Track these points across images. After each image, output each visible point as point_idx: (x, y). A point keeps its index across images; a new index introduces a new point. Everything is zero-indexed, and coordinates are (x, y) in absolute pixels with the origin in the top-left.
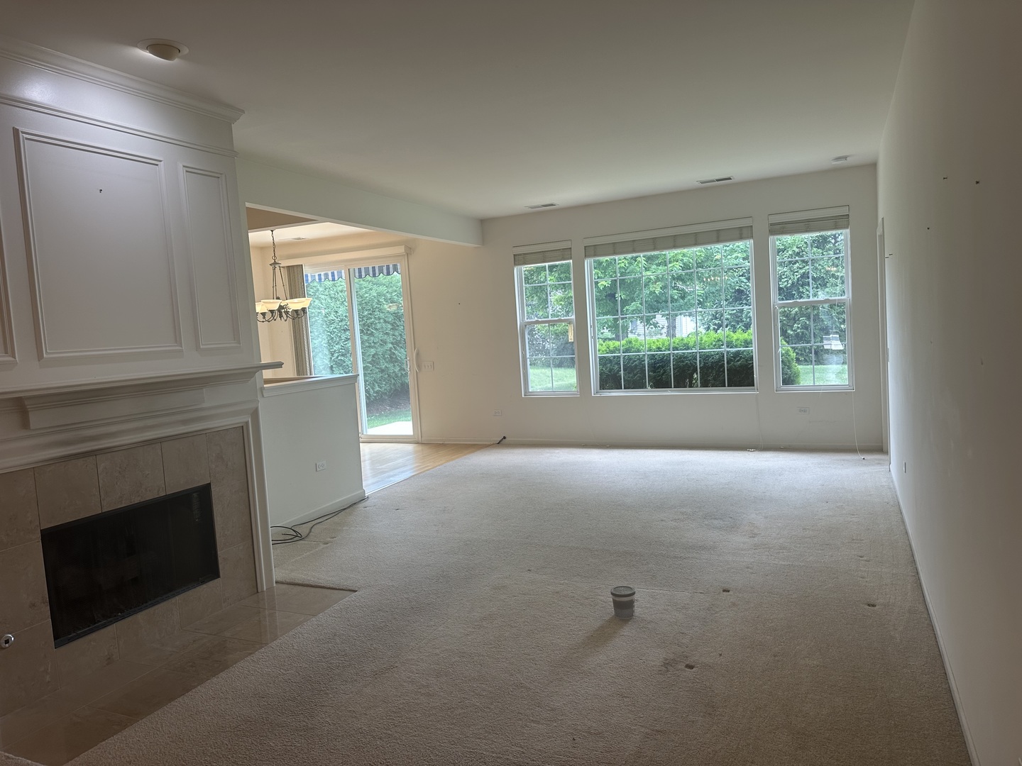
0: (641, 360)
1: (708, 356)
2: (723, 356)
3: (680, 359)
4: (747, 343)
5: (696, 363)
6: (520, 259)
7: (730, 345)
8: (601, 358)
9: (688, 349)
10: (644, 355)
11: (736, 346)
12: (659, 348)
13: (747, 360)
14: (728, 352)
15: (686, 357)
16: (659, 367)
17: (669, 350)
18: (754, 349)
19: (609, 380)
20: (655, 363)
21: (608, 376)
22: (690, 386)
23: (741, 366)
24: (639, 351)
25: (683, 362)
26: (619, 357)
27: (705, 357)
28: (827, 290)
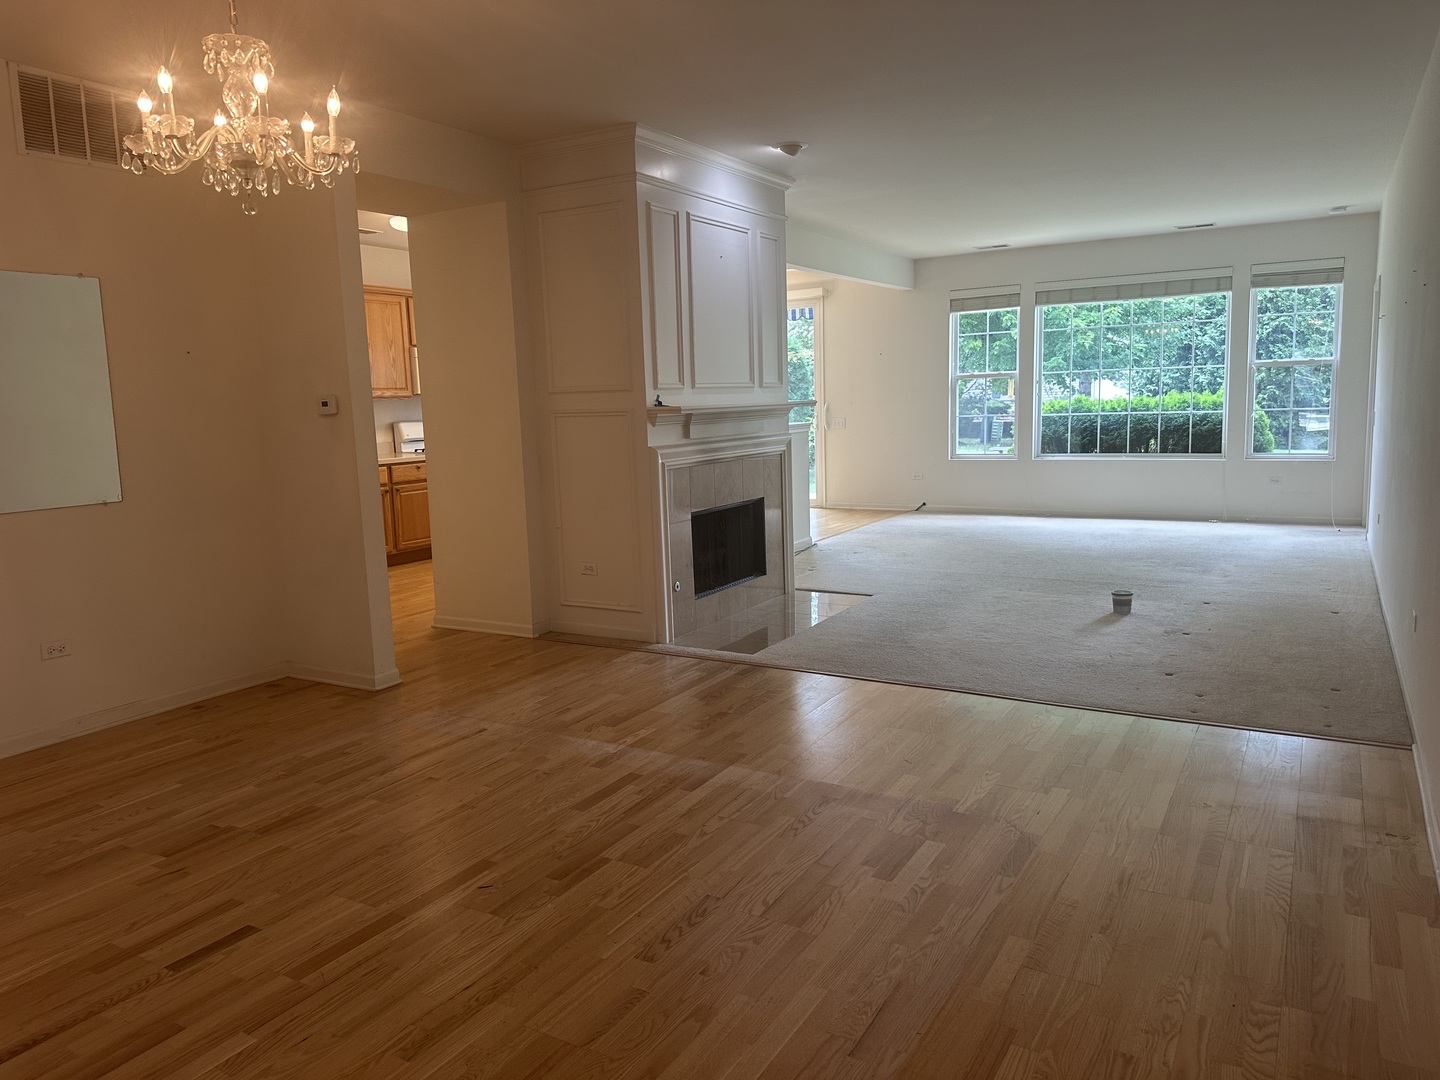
0: (1093, 422)
1: (1170, 419)
2: (1189, 419)
3: (1139, 421)
4: (1216, 406)
5: (1156, 426)
6: (956, 305)
7: (1196, 407)
8: (1045, 418)
9: (1148, 410)
10: (1097, 416)
11: (1203, 409)
12: (1114, 408)
13: (1215, 425)
14: (1194, 415)
15: (1146, 419)
16: (1112, 430)
17: (1126, 410)
18: (1224, 412)
19: (1054, 443)
20: (1108, 425)
21: (1051, 438)
22: (1146, 451)
23: (1208, 431)
24: (1090, 411)
25: (1141, 424)
26: (1067, 418)
27: (1168, 420)
28: (1307, 350)
